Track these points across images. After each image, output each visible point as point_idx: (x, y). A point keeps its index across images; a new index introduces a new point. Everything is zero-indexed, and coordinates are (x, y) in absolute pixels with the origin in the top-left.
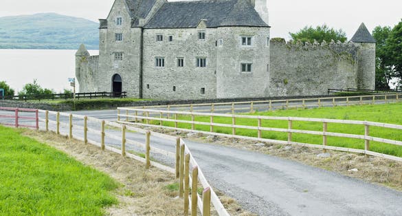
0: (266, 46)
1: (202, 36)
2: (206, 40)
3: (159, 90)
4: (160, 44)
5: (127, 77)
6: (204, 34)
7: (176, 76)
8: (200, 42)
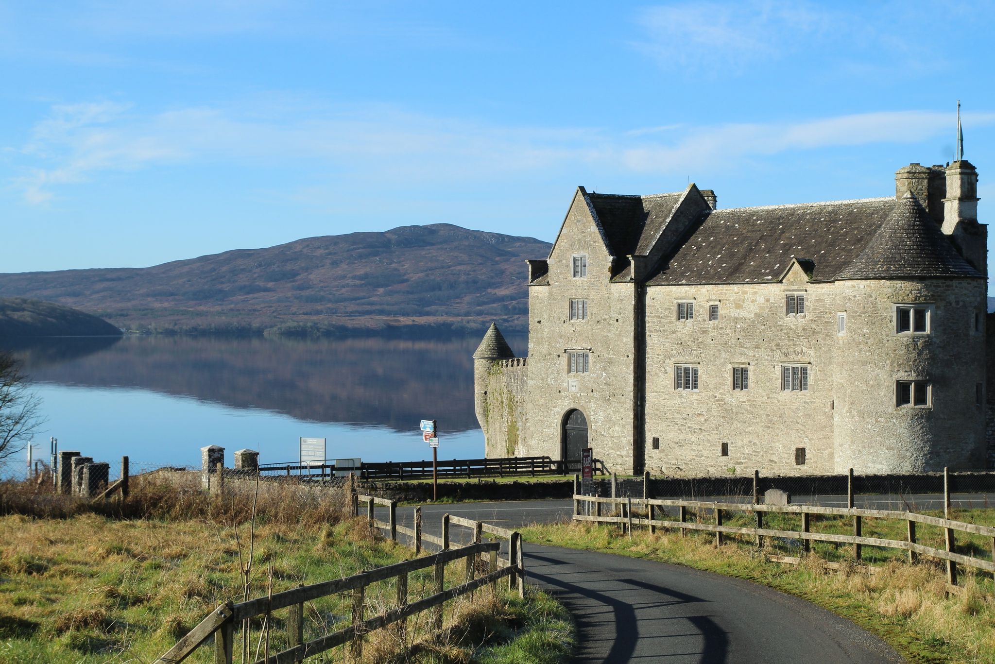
0: (972, 332)
1: (795, 305)
2: (809, 315)
3: (687, 454)
4: (686, 327)
5: (601, 416)
6: (801, 300)
7: (729, 414)
8: (792, 321)
